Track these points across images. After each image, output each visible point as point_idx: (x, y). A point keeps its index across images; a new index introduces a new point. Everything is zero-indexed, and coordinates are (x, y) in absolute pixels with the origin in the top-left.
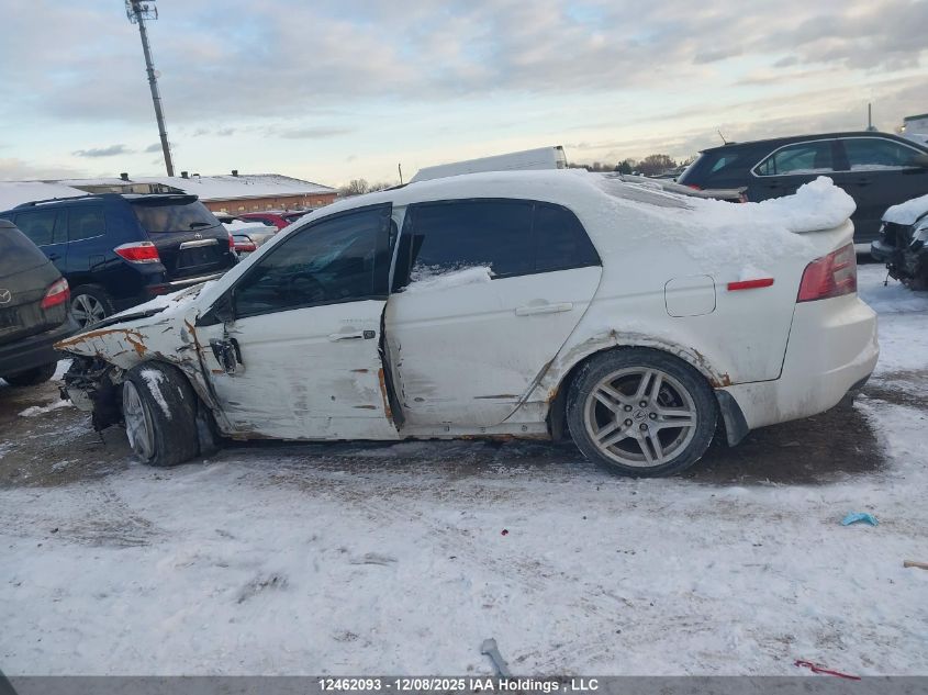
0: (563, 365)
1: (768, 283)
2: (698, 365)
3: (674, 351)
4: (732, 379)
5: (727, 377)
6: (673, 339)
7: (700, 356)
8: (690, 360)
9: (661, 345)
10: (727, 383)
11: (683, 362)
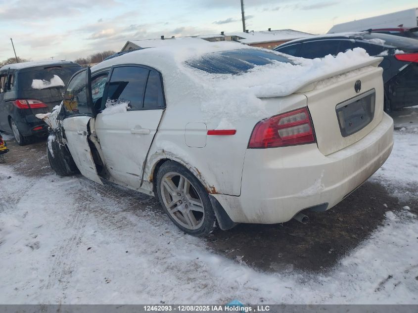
0: (150, 164)
1: (233, 132)
2: (198, 177)
3: (188, 167)
4: (217, 190)
5: (214, 188)
6: (186, 160)
7: (199, 173)
8: (195, 174)
9: (182, 162)
10: (214, 192)
11: (192, 174)
